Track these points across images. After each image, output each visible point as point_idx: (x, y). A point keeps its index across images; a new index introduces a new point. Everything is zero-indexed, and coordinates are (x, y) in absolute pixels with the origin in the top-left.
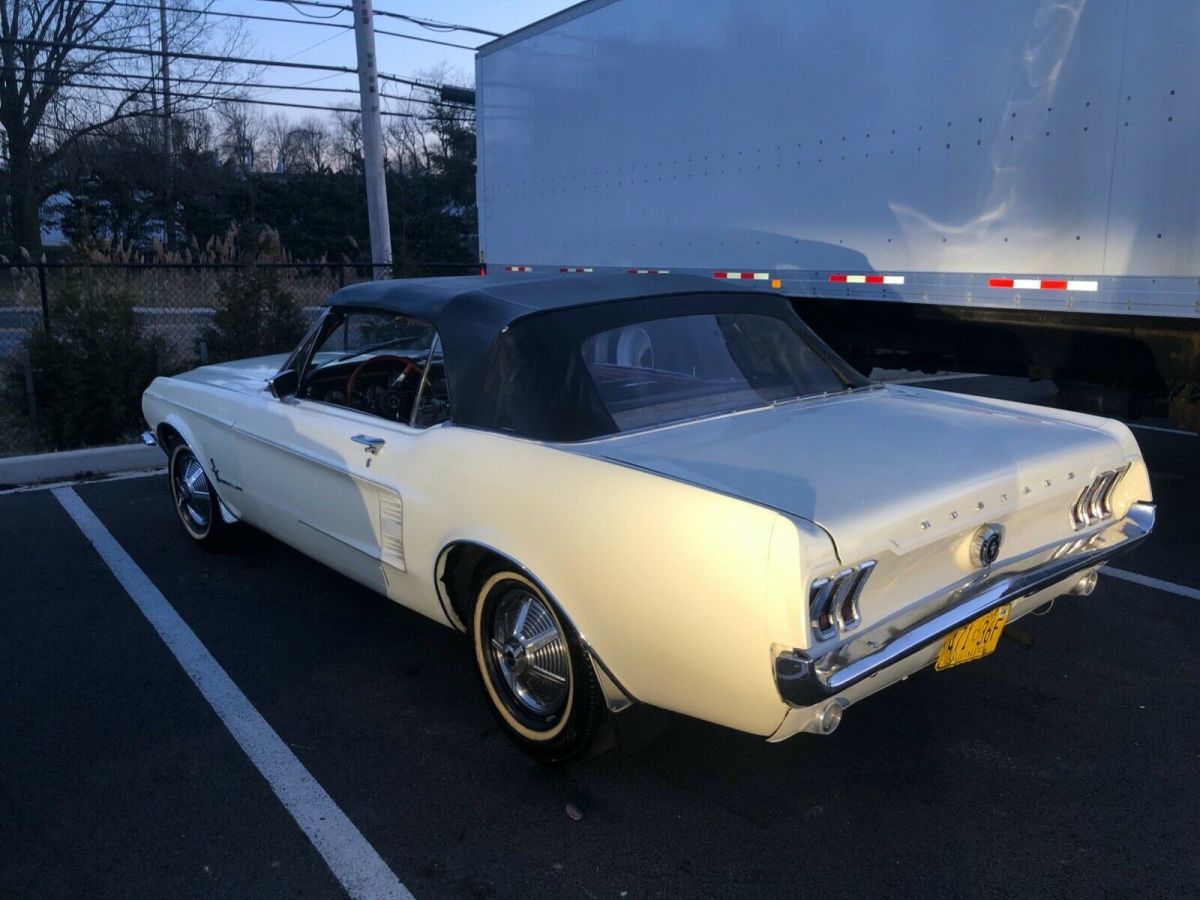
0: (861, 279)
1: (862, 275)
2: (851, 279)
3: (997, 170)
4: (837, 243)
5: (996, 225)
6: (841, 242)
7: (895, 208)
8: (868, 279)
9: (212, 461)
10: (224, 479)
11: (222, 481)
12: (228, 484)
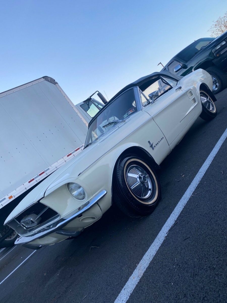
9: (149, 142)
10: (156, 144)
11: (155, 146)
12: (158, 143)
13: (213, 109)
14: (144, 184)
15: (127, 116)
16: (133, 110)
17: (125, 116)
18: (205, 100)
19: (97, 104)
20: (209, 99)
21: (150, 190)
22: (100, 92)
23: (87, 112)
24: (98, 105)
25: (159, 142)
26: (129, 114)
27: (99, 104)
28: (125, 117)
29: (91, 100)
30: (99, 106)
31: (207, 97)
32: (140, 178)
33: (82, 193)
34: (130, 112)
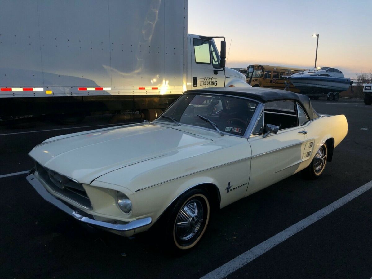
0: (94, 89)
1: (94, 87)
2: (89, 89)
3: (138, 59)
4: (82, 77)
5: (139, 74)
6: (83, 76)
7: (105, 66)
8: (96, 89)
9: (229, 183)
10: (234, 188)
11: (231, 190)
12: (236, 188)
13: (320, 170)
14: (192, 227)
15: (229, 131)
16: (240, 130)
17: (228, 129)
18: (320, 155)
19: (212, 49)
20: (325, 159)
21: (194, 232)
22: (226, 41)
23: (195, 47)
24: (213, 51)
25: (239, 187)
26: (234, 131)
27: (215, 50)
28: (227, 131)
29: (210, 41)
30: (214, 53)
31: (324, 154)
32: (193, 219)
33: (128, 207)
34: (235, 130)
